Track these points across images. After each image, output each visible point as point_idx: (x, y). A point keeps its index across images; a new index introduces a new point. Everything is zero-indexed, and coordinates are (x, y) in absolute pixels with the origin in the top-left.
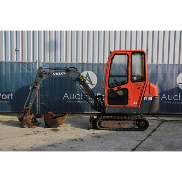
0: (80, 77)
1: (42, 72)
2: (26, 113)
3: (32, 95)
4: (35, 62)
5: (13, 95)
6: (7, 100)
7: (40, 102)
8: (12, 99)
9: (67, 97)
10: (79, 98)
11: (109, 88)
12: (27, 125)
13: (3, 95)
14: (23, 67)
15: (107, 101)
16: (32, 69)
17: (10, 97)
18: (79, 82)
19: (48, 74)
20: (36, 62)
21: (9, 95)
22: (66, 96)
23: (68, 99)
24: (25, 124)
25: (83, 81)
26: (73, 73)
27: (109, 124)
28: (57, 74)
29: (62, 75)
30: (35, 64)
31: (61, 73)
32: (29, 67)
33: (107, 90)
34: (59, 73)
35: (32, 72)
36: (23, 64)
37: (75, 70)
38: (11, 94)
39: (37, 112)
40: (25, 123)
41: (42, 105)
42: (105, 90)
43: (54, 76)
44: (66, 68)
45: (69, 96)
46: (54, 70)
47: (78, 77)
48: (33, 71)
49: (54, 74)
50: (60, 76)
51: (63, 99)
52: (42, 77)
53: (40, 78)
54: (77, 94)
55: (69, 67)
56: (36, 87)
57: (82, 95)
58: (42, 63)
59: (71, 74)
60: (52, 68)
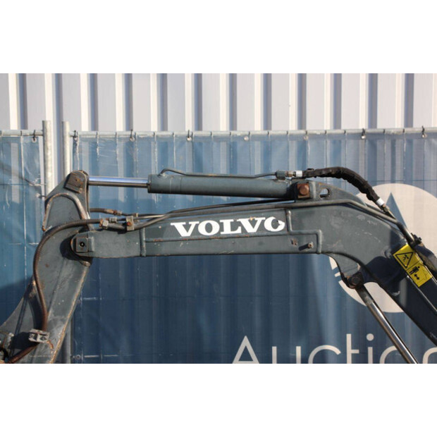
0: (398, 247)
1: (87, 216)
4: (34, 136)
18: (391, 288)
19: (139, 229)
20: (39, 129)
25: (428, 284)
26: (336, 223)
28: (209, 228)
29: (245, 236)
30: (33, 148)
31: (245, 222)
34: (227, 223)
43: (181, 248)
44: (280, 176)
46: (180, 201)
47: (383, 250)
49: (184, 233)
50: (230, 248)
52: (89, 259)
53: (68, 268)
54: (321, 343)
55: (308, 174)
56: (32, 339)
57: (357, 351)
58: (82, 140)
59: (320, 231)
60: (167, 180)
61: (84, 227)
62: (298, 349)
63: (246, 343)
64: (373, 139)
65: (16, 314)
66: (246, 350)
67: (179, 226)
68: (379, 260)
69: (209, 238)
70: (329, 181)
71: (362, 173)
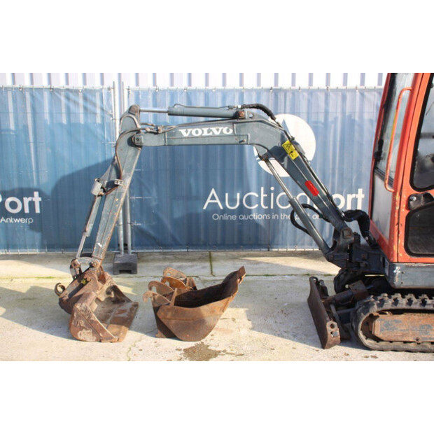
0: (284, 142)
1: (139, 127)
2: (83, 282)
3: (104, 213)
4: (109, 89)
5: (40, 199)
6: (22, 214)
7: (129, 221)
8: (38, 210)
9: (218, 201)
10: (257, 205)
11: (414, 192)
12: (90, 331)
13: (9, 200)
14: (72, 106)
15: (402, 242)
16: (98, 111)
17: (32, 204)
18: (280, 160)
19: (164, 132)
20: (111, 86)
21: (30, 199)
22: (213, 198)
23: (221, 208)
24: (81, 328)
25: (297, 159)
26: (256, 130)
27: (405, 326)
28: (197, 132)
29: (214, 136)
30: (109, 94)
31: (214, 129)
32: (89, 106)
33: (405, 197)
34: (205, 130)
35: (99, 120)
36: (71, 96)
37: (264, 115)
38: (33, 196)
39: (123, 253)
40: (82, 323)
41: (135, 230)
42: (398, 198)
43: (184, 142)
44: (231, 108)
45: (223, 200)
46: (184, 119)
47: (277, 143)
48: (103, 118)
49: (185, 135)
50: (207, 142)
51: (205, 208)
52: (141, 147)
53: (132, 150)
54: (249, 192)
55: (244, 107)
56: (116, 183)
57: (266, 195)
58: (133, 91)
59: (249, 135)
60: (177, 109)
61: (138, 131)
62: (238, 194)
63: (213, 191)
64: (276, 92)
65: (108, 171)
66: (213, 195)
67: (183, 131)
68: (275, 148)
69: (197, 137)
70: (254, 110)
71: (270, 108)
